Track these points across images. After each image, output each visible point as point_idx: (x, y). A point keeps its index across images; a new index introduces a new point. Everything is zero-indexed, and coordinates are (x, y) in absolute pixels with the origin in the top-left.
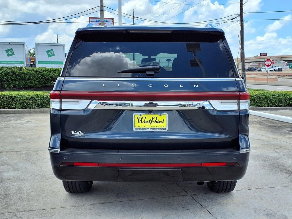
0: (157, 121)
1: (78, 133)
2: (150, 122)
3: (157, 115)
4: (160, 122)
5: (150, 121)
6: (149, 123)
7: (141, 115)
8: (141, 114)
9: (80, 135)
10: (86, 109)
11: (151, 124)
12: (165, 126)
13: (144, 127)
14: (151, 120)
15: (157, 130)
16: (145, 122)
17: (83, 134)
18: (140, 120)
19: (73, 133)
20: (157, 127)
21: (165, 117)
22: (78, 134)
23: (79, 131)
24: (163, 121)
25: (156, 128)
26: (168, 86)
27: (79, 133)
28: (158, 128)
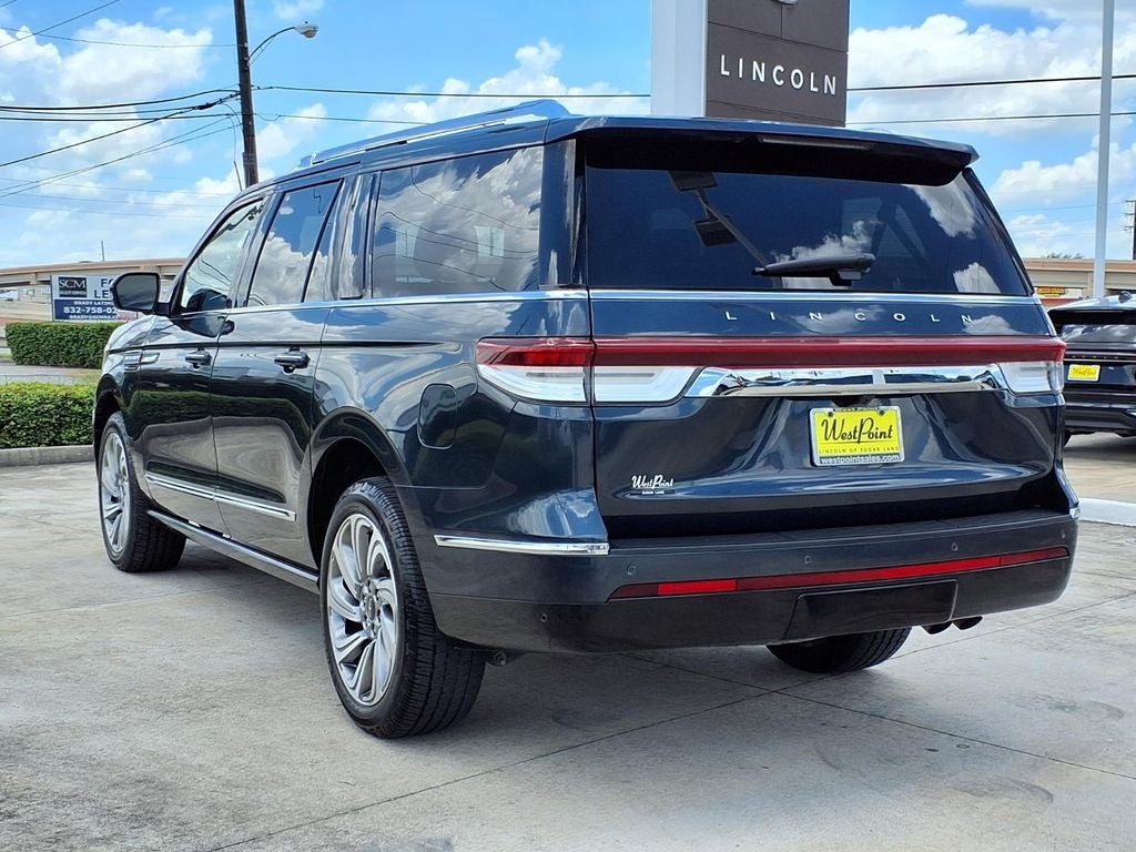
0: (874, 430)
1: (653, 484)
2: (857, 435)
3: (872, 414)
4: (881, 433)
5: (855, 431)
6: (855, 438)
7: (830, 414)
8: (830, 410)
9: (660, 490)
10: (681, 399)
11: (859, 442)
12: (894, 446)
13: (843, 454)
14: (858, 429)
15: (879, 460)
16: (843, 438)
17: (670, 485)
18: (831, 431)
19: (637, 482)
20: (877, 452)
21: (892, 417)
22: (653, 487)
23: (656, 478)
24: (890, 430)
25: (875, 455)
26: (904, 318)
27: (655, 483)
28: (881, 455)
